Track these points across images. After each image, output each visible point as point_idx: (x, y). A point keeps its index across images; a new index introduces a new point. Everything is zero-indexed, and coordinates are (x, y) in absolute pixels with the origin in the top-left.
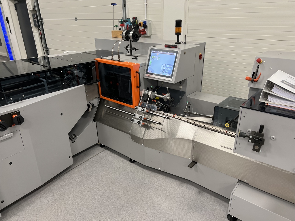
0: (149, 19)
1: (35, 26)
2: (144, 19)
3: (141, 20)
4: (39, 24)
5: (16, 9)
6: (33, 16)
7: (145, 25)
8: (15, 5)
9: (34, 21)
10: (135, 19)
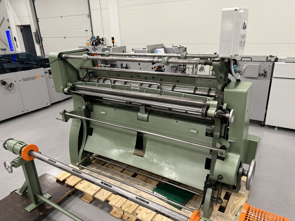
0: (105, 37)
1: (37, 42)
2: (102, 37)
3: (101, 38)
4: (40, 41)
5: (21, 32)
6: (36, 36)
7: (103, 40)
8: (21, 29)
9: (36, 39)
10: (98, 37)
